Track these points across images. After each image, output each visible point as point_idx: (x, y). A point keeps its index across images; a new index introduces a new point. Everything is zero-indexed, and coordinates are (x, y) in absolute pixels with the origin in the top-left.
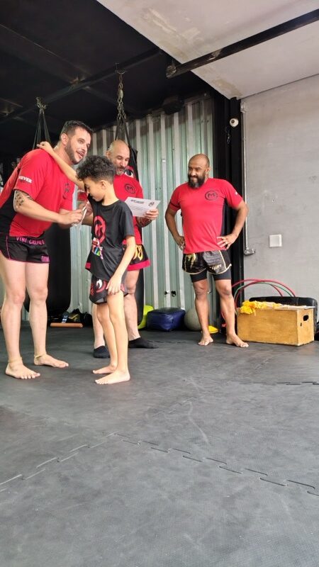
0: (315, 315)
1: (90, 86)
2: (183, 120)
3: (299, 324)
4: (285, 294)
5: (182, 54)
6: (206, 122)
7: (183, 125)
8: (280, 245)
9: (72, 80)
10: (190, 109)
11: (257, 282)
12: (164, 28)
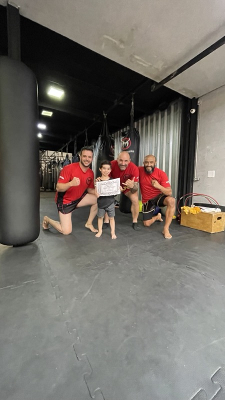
1: (122, 102)
3: (213, 221)
5: (158, 77)
7: (169, 116)
8: (214, 176)
9: (115, 101)
10: (172, 107)
11: (198, 195)
12: (144, 65)
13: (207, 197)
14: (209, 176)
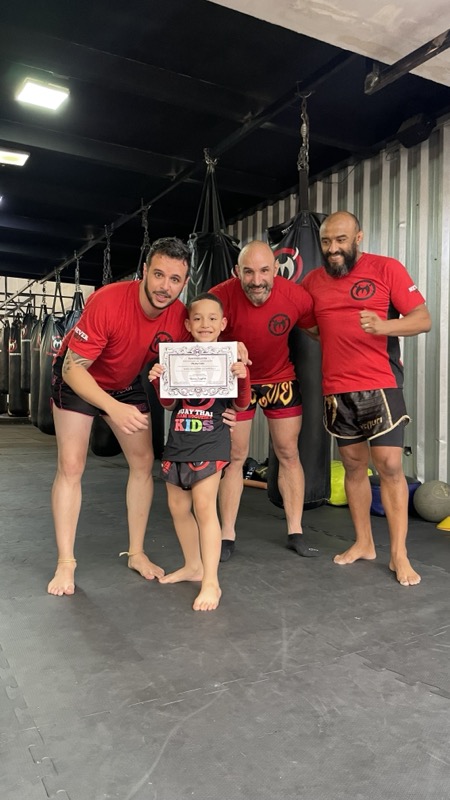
1: (270, 121)
2: (436, 154)
5: (383, 50)
7: (435, 163)
9: (242, 118)
10: (448, 132)
12: (334, 16)
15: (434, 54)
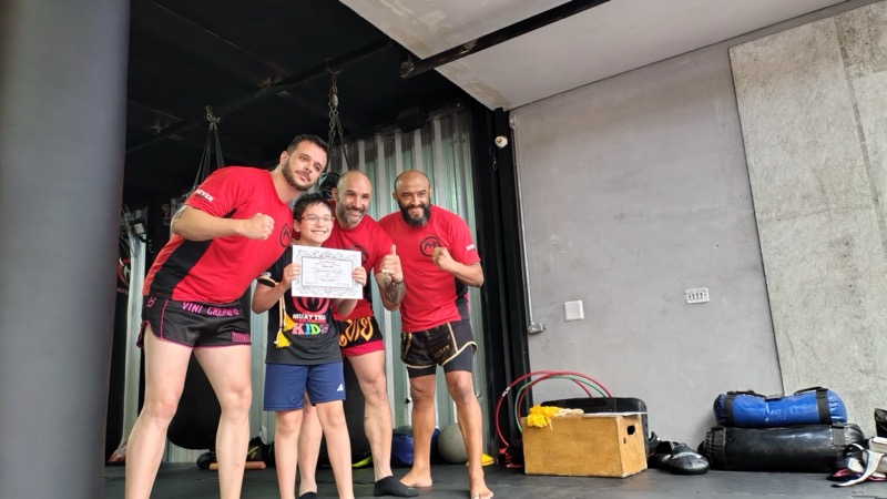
0: (645, 425)
1: (287, 91)
2: (428, 140)
3: (621, 441)
4: (596, 394)
5: (420, 46)
6: (461, 141)
7: (428, 147)
8: (582, 316)
9: (261, 83)
10: (437, 125)
11: (551, 376)
12: (395, 11)
13: (576, 378)
14: (570, 316)
15: (465, 55)
